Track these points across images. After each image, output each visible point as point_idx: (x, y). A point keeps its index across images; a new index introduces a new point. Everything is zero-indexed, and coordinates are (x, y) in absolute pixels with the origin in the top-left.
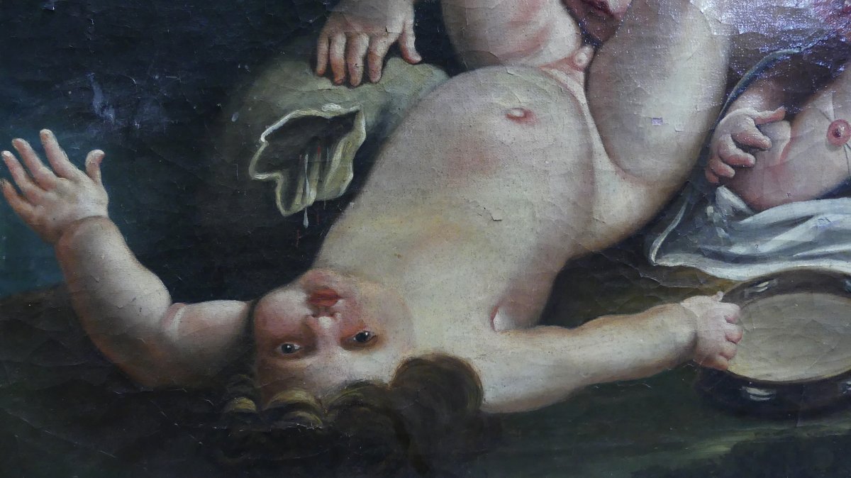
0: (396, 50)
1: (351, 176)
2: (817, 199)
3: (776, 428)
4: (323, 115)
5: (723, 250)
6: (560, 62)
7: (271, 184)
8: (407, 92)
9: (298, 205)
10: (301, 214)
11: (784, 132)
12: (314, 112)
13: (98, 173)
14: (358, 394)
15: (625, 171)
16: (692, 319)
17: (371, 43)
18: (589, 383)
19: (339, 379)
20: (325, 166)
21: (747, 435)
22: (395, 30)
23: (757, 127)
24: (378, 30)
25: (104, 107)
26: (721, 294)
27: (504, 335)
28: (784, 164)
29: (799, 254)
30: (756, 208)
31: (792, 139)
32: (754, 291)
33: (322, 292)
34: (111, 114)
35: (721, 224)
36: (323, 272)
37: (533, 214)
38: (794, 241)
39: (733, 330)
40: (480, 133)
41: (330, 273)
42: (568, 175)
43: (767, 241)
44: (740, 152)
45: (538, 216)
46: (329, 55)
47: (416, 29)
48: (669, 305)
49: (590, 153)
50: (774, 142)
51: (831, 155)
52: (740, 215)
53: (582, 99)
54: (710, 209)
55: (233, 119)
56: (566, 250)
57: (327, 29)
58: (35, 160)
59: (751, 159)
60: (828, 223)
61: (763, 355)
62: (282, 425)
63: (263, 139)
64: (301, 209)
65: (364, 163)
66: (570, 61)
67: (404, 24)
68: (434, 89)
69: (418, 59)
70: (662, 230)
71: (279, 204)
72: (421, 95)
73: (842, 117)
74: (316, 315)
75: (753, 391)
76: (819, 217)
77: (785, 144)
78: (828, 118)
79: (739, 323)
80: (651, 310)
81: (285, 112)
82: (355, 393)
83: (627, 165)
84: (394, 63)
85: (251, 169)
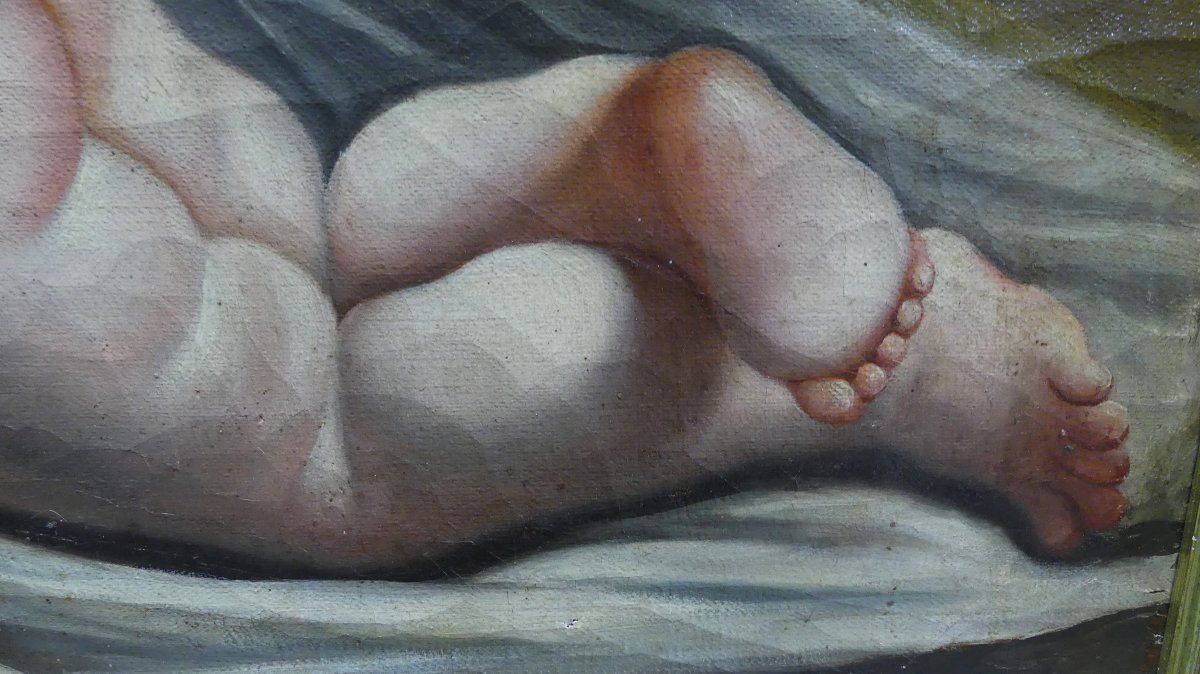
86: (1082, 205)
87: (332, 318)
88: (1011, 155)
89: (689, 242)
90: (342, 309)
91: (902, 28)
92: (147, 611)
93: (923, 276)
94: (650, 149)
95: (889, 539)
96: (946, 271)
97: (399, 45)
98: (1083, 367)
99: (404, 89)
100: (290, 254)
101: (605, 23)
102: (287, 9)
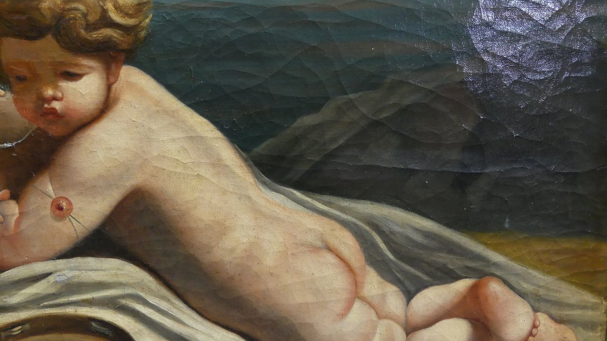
2: (53, 259)
11: (13, 208)
28: (17, 233)
29: (45, 304)
31: (21, 213)
32: (9, 334)
38: (38, 294)
43: (15, 294)
50: (4, 216)
51: (59, 225)
60: (66, 278)
73: (62, 194)
76: (58, 274)
77: (15, 218)
78: (49, 196)
86: (572, 306)
87: (405, 336)
89: (485, 317)
90: (408, 334)
91: (530, 271)
93: (537, 323)
94: (477, 297)
96: (542, 322)
97: (425, 278)
99: (426, 286)
100: (398, 322)
101: (469, 272)
102: (403, 271)
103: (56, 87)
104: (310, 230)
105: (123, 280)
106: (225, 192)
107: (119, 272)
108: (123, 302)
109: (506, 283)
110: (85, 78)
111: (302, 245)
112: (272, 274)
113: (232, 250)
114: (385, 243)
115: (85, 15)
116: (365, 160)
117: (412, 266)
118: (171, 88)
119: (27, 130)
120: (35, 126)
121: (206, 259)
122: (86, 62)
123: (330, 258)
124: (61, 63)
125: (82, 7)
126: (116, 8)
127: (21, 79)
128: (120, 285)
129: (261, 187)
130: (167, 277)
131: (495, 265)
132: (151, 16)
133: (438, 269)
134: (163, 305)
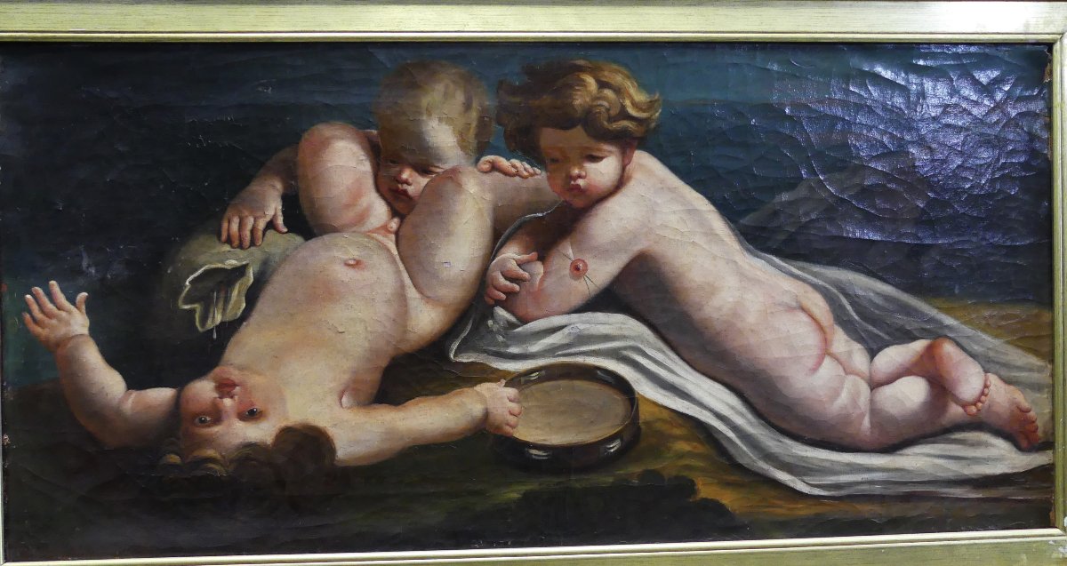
0: (271, 225)
1: (244, 305)
2: (569, 314)
3: (556, 480)
4: (226, 267)
5: (502, 350)
6: (378, 229)
7: (192, 311)
8: (279, 251)
9: (210, 325)
10: (211, 331)
11: (539, 268)
12: (220, 265)
13: (84, 307)
14: (250, 452)
15: (428, 297)
16: (482, 399)
17: (255, 221)
18: (411, 445)
19: (237, 441)
20: (227, 300)
21: (532, 485)
22: (270, 213)
23: (518, 265)
24: (259, 214)
25: (89, 266)
26: (504, 382)
27: (349, 411)
28: (541, 290)
29: (560, 353)
30: (524, 321)
31: (545, 273)
32: (529, 379)
33: (225, 382)
34: (93, 271)
35: (498, 332)
36: (226, 369)
37: (366, 328)
38: (556, 344)
39: (514, 407)
40: (328, 275)
41: (231, 369)
42: (388, 301)
43: (536, 344)
44: (508, 283)
45: (369, 329)
46: (228, 230)
47: (284, 212)
48: (466, 389)
49: (403, 287)
50: (531, 275)
51: (575, 283)
52: (512, 326)
53: (395, 252)
54: (490, 322)
55: (169, 271)
56: (391, 351)
57: (228, 213)
58: (45, 300)
59: (517, 287)
60: (578, 330)
61: (539, 425)
62: (199, 473)
63: (187, 283)
64: (212, 327)
65: (252, 296)
66: (385, 228)
67: (276, 209)
68: (296, 248)
69: (286, 230)
70: (457, 337)
71: (197, 324)
72: (288, 253)
73: (580, 257)
74: (221, 398)
75: (534, 452)
76: (572, 327)
77: (540, 277)
78: (569, 259)
79: (518, 402)
80: (453, 392)
81: (201, 267)
82: (247, 451)
83: (429, 294)
84: (270, 233)
85: (180, 302)
86: (1020, 369)
87: (869, 391)
88: (1003, 359)
89: (941, 376)
90: (872, 390)
91: (980, 334)
92: (823, 460)
93: (989, 383)
94: (934, 357)
95: (986, 445)
96: (993, 382)
97: (887, 337)
98: (1025, 404)
99: (887, 346)
100: (863, 378)
101: (924, 333)
102: (866, 331)
103: (581, 167)
104: (787, 291)
105: (626, 333)
106: (715, 258)
107: (623, 326)
108: (625, 353)
109: (958, 344)
110: (604, 160)
111: (780, 305)
112: (752, 331)
113: (720, 309)
114: (851, 304)
115: (608, 110)
116: (834, 231)
117: (874, 326)
118: (674, 170)
119: (556, 202)
120: (562, 199)
121: (697, 316)
122: (606, 147)
123: (803, 317)
124: (587, 148)
125: (605, 104)
126: (632, 104)
127: (555, 161)
128: (624, 337)
129: (745, 253)
130: (663, 331)
131: (949, 327)
132: (660, 111)
133: (897, 330)
134: (659, 357)
